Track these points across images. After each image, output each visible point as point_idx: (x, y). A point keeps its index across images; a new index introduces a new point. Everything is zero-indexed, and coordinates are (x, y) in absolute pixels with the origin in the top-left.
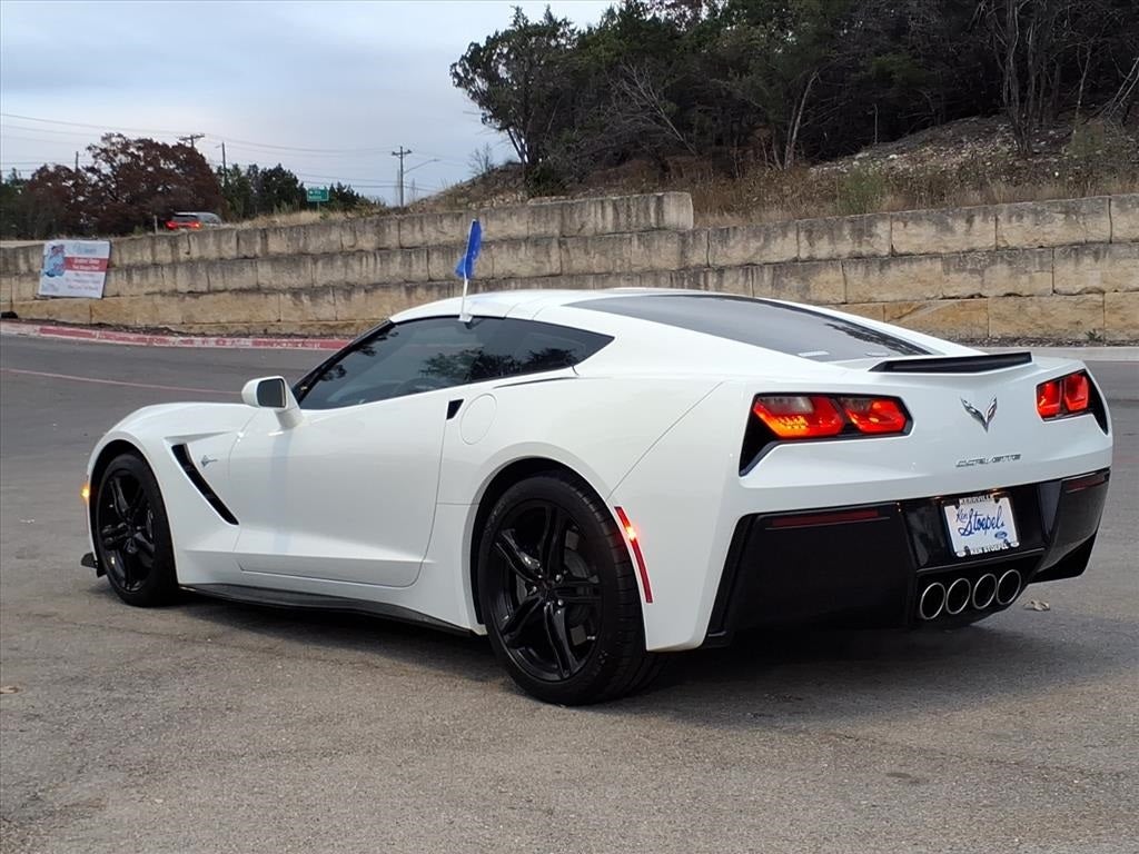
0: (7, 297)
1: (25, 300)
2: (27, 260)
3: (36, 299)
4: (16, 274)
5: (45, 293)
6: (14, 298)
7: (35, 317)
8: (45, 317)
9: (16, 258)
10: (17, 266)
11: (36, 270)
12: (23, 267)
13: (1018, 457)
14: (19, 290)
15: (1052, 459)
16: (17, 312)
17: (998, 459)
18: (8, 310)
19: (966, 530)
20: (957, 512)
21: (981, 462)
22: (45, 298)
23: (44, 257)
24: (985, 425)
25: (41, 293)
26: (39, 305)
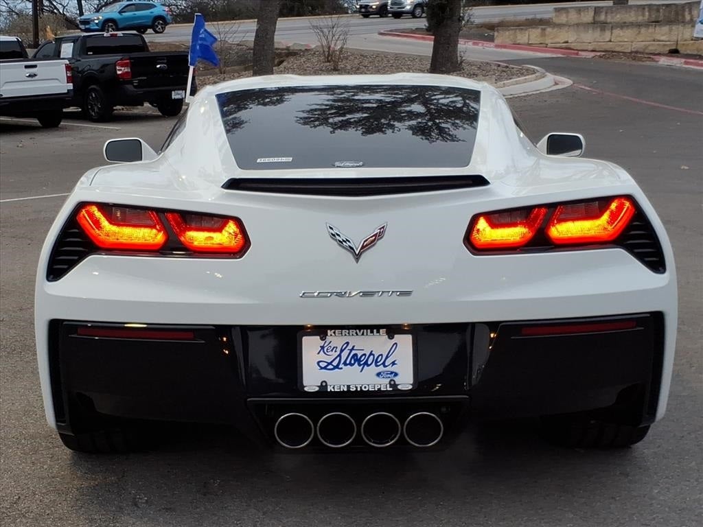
0: (675, 38)
1: (686, 40)
2: (690, 13)
3: (692, 40)
4: (683, 22)
5: (697, 36)
6: (679, 39)
7: (689, 52)
8: (695, 53)
9: (684, 11)
10: (684, 16)
11: (695, 19)
12: (688, 17)
13: (408, 293)
14: (683, 34)
15: (463, 299)
16: (679, 48)
17: (366, 294)
18: (674, 48)
19: (330, 363)
20: (322, 343)
21: (340, 295)
22: (697, 39)
23: (700, 10)
24: (357, 257)
25: (695, 36)
26: (693, 44)
